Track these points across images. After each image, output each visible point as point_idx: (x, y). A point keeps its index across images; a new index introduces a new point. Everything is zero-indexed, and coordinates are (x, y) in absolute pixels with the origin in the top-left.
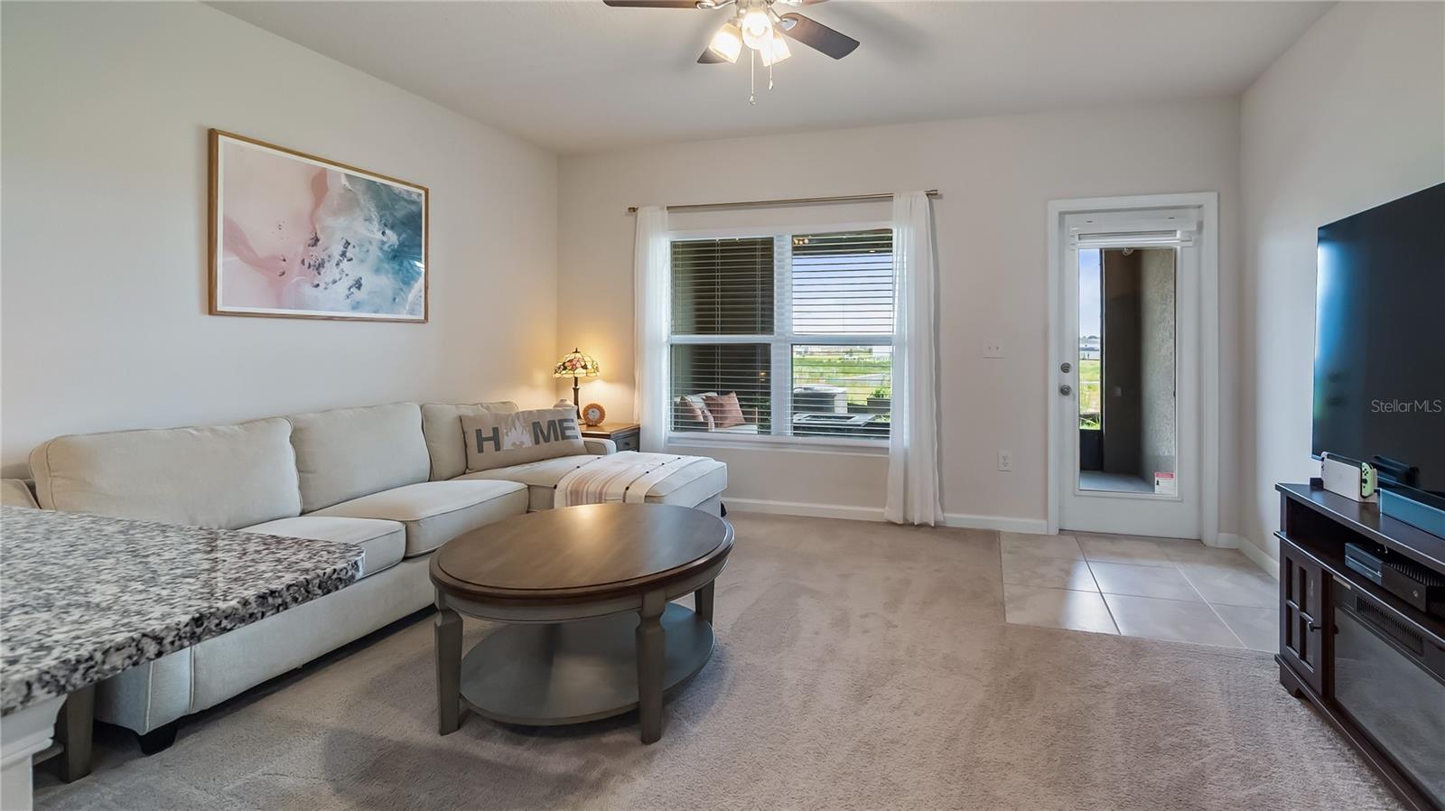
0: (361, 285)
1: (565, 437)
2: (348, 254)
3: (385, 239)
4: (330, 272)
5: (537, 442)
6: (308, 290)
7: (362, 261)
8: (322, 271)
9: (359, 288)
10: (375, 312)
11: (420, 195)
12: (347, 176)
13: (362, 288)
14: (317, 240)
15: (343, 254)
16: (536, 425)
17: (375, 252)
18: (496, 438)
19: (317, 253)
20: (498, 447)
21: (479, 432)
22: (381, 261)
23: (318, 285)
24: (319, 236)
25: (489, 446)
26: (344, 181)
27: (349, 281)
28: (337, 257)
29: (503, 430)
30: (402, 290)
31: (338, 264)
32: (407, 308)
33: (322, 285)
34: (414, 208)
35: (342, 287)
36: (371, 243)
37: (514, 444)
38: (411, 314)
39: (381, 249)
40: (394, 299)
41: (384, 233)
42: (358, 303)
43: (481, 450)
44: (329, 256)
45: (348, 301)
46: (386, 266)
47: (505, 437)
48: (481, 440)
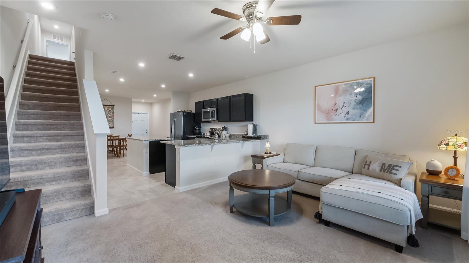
0: (348, 113)
1: (391, 173)
2: (344, 106)
3: (357, 98)
4: (340, 111)
5: (381, 171)
6: (334, 116)
7: (349, 107)
8: (337, 111)
9: (348, 114)
10: (354, 120)
11: (371, 80)
12: (345, 84)
13: (349, 114)
14: (336, 104)
15: (343, 106)
16: (384, 165)
17: (353, 103)
18: (369, 165)
19: (337, 107)
20: (368, 169)
21: (367, 161)
22: (355, 105)
23: (336, 115)
24: (337, 103)
25: (367, 166)
26: (344, 86)
27: (345, 113)
28: (341, 107)
29: (372, 163)
30: (363, 113)
31: (342, 109)
32: (365, 118)
33: (337, 115)
34: (368, 86)
35: (343, 115)
36: (352, 101)
37: (373, 169)
38: (367, 120)
39: (355, 102)
40: (360, 116)
41: (356, 97)
42: (348, 118)
43: (364, 168)
44: (339, 107)
45: (345, 118)
46: (357, 106)
47: (371, 166)
48: (366, 164)
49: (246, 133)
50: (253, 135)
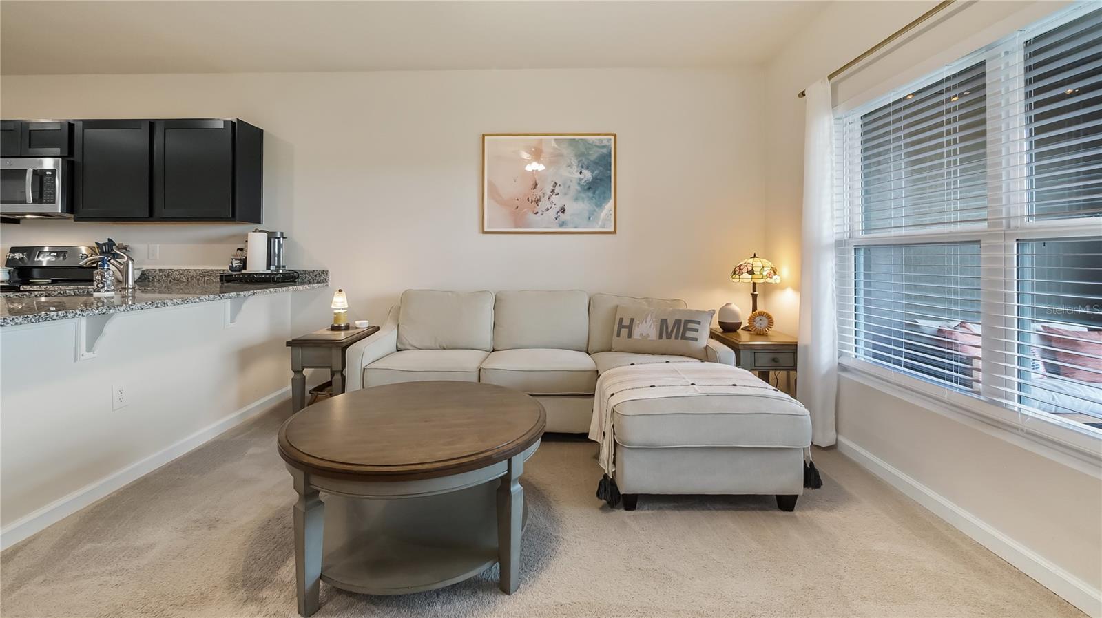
0: (564, 210)
1: (684, 337)
2: (555, 191)
3: (582, 176)
4: (544, 204)
5: (661, 337)
6: (532, 216)
7: (566, 194)
8: (540, 203)
9: (563, 212)
10: (576, 228)
11: (610, 140)
12: (556, 140)
13: (566, 212)
14: (536, 185)
15: (553, 191)
16: (664, 322)
17: (575, 187)
18: (630, 327)
19: (538, 193)
20: (630, 336)
21: (621, 320)
22: (579, 192)
23: (537, 213)
24: (538, 182)
25: (624, 332)
26: (554, 144)
27: (558, 208)
28: (549, 193)
29: (636, 322)
30: (595, 211)
31: (549, 198)
32: (600, 223)
33: (540, 213)
34: (604, 151)
35: (552, 213)
36: (571, 181)
37: (642, 335)
38: (603, 228)
39: (579, 184)
40: (590, 218)
41: (581, 173)
42: (563, 222)
43: (618, 335)
44: (544, 194)
45: (556, 221)
46: (583, 195)
47: (636, 328)
48: (621, 326)
49: (236, 263)
50: (269, 272)
